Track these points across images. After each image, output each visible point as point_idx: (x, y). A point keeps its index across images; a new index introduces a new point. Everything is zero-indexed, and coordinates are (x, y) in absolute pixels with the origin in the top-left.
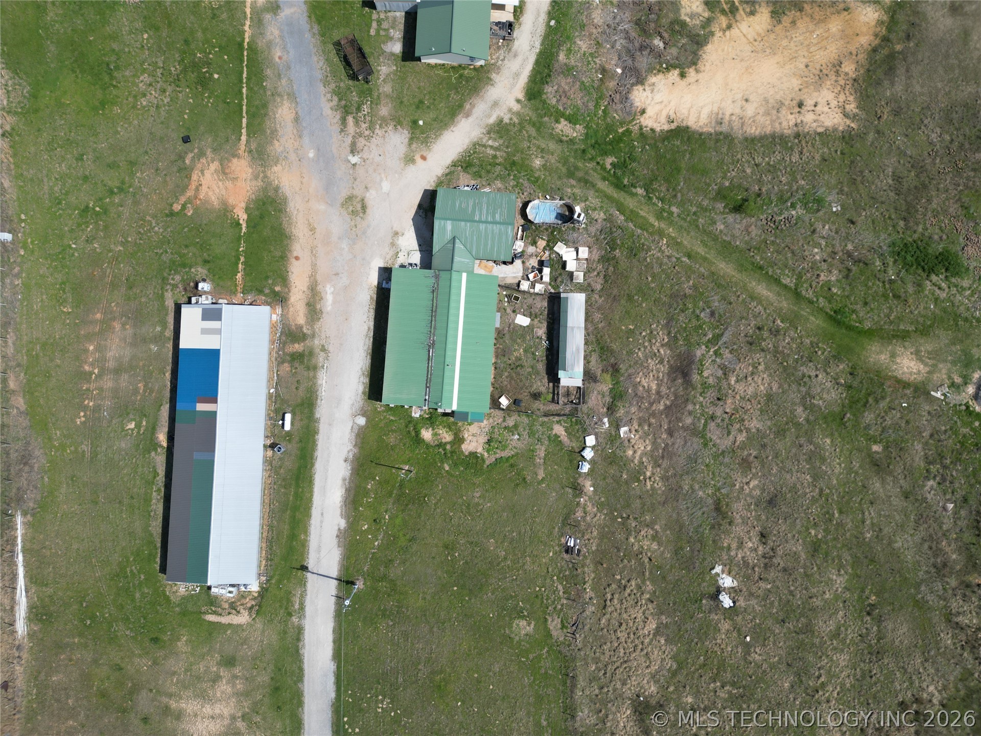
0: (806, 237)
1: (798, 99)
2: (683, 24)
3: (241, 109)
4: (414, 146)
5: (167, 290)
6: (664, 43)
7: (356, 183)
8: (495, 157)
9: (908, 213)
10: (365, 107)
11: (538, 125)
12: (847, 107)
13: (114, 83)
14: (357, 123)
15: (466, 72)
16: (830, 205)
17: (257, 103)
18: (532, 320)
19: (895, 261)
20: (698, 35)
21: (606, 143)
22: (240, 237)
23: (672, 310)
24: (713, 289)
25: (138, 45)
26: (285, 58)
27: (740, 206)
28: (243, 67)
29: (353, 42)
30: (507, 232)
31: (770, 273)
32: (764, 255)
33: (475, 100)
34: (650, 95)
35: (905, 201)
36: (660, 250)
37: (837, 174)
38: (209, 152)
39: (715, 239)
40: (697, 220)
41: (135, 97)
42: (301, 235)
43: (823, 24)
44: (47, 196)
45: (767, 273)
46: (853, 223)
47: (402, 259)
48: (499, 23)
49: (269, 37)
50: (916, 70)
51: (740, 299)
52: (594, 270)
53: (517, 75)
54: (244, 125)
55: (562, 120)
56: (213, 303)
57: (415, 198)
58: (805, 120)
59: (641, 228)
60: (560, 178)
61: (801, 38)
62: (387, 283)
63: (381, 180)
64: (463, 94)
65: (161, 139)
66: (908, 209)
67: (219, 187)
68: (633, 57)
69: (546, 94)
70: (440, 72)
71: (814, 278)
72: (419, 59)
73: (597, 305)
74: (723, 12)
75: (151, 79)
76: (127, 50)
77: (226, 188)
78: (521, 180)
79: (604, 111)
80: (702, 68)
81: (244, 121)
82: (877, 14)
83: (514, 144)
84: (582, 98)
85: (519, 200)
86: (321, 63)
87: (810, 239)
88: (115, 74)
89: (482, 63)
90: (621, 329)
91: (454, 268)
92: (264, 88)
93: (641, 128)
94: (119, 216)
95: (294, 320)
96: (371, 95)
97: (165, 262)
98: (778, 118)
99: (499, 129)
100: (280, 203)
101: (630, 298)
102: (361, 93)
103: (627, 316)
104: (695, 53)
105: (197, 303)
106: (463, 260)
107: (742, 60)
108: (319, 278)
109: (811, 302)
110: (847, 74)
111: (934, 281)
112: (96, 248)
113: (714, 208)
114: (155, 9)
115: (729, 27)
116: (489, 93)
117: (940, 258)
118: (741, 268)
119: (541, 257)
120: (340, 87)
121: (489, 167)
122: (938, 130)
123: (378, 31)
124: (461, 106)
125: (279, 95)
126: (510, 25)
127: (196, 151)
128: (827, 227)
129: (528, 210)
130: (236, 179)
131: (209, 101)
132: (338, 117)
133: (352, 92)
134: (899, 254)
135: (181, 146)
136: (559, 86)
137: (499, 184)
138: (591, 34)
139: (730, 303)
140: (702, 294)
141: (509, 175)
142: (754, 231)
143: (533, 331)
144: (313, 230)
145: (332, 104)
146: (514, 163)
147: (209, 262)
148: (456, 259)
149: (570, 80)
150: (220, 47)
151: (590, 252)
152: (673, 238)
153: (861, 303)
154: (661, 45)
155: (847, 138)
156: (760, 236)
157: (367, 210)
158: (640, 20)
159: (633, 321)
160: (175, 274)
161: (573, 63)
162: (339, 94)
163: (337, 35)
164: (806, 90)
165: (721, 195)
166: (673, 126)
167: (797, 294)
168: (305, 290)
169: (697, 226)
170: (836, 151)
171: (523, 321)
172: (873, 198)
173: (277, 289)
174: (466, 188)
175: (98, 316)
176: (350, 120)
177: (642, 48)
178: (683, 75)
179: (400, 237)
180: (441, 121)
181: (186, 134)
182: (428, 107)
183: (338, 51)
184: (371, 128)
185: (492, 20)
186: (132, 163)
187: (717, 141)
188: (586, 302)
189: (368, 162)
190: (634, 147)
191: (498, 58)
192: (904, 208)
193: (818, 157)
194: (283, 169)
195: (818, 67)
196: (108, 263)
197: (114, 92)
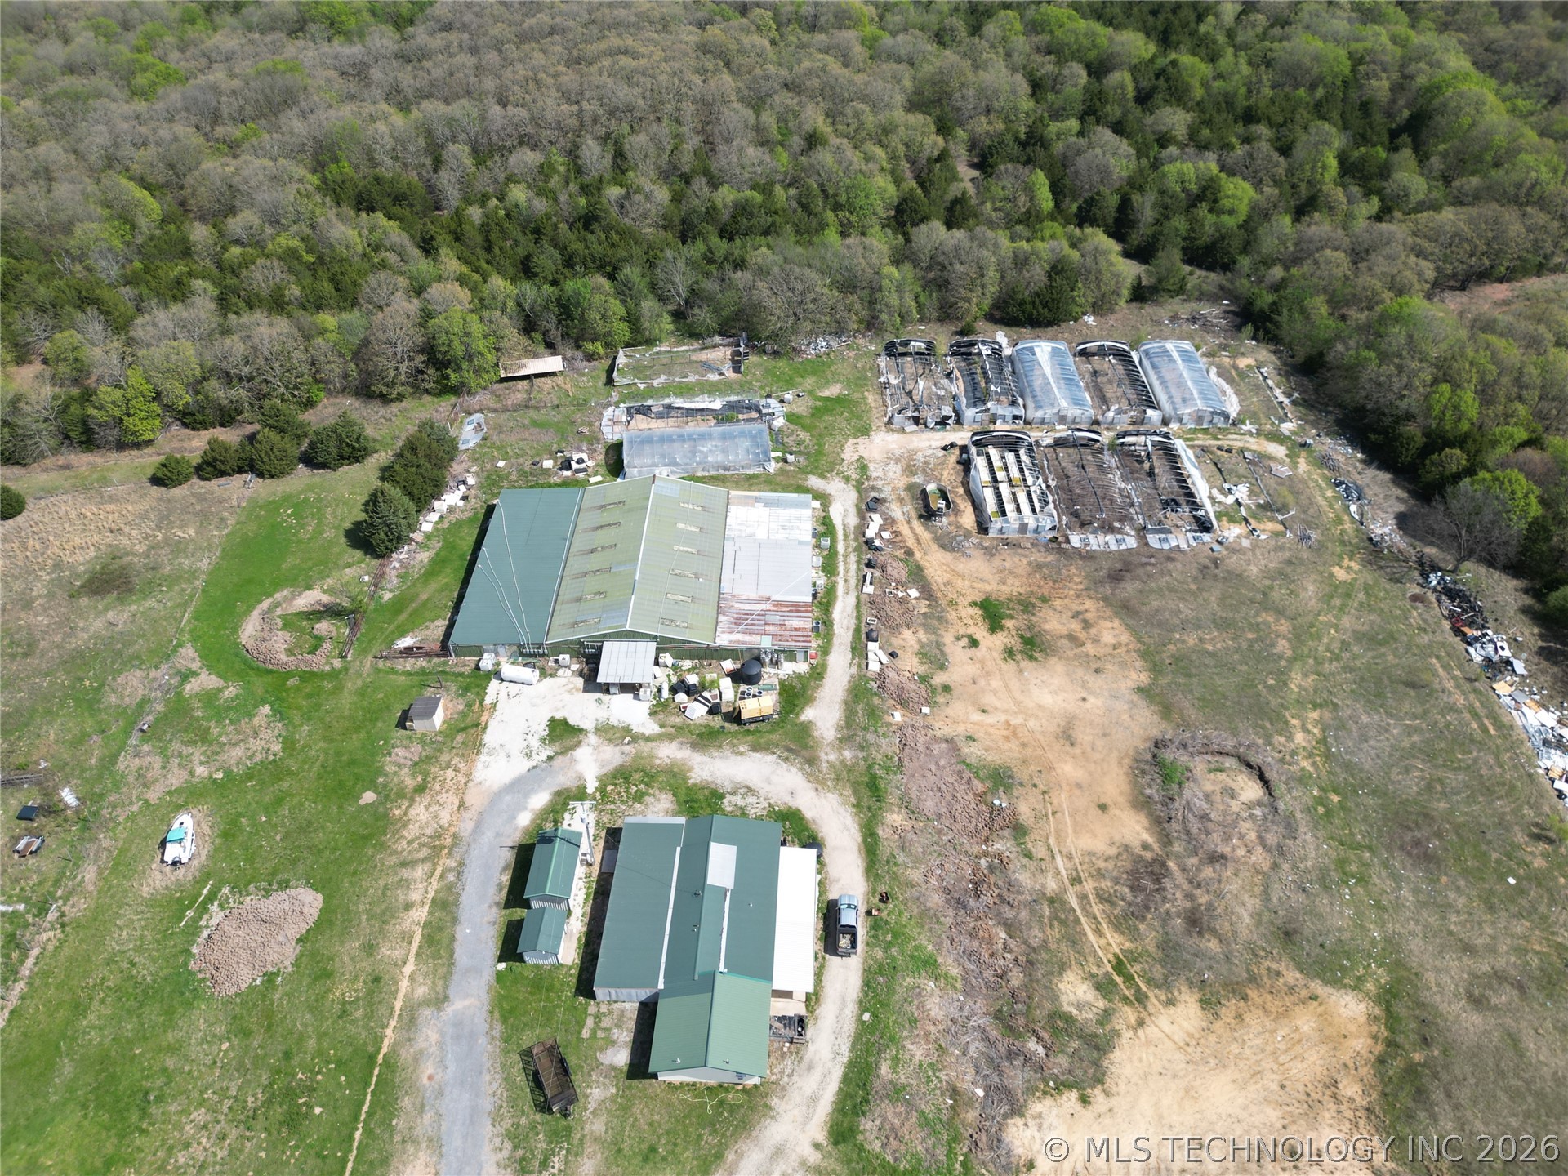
2: (1069, 1019)
3: (344, 1169)
6: (1045, 1047)
10: (556, 1159)
13: (144, 1125)
15: (730, 1095)
17: (374, 1155)
20: (1096, 1036)
25: (209, 1062)
26: (438, 1077)
28: (365, 1095)
29: (553, 1050)
33: (741, 1145)
34: (1037, 1135)
41: (170, 1149)
43: (1286, 1021)
48: (784, 1017)
49: (421, 1043)
50: (1463, 1094)
53: (813, 1100)
61: (1259, 1041)
64: (723, 1135)
68: (998, 1069)
69: (862, 1133)
70: (689, 1097)
72: (655, 1076)
74: (1125, 1000)
75: (209, 1117)
76: (187, 1068)
79: (964, 1164)
80: (1114, 1089)
82: (1363, 1006)
84: (924, 1140)
86: (495, 1085)
88: (153, 1110)
89: (757, 1080)
92: (392, 1130)
96: (568, 1137)
102: (555, 1136)
104: (1096, 1064)
107: (1175, 1076)
110: (1351, 1100)
114: (255, 1005)
115: (1141, 1023)
116: (767, 1133)
120: (518, 1125)
123: (594, 1032)
124: (719, 1156)
125: (413, 1142)
126: (801, 1021)
131: (292, 1155)
133: (537, 1134)
136: (885, 1119)
138: (927, 1034)
145: (500, 1156)
149: (900, 1109)
150: (340, 1063)
154: (1041, 1051)
158: (1000, 1011)
161: (903, 1080)
162: (516, 1137)
163: (528, 1039)
164: (1295, 1128)
177: (1011, 1055)
178: (1085, 1100)
182: (664, 1159)
183: (526, 1064)
185: (772, 1014)
191: (782, 1072)
195: (1301, 1088)
197: (138, 1142)
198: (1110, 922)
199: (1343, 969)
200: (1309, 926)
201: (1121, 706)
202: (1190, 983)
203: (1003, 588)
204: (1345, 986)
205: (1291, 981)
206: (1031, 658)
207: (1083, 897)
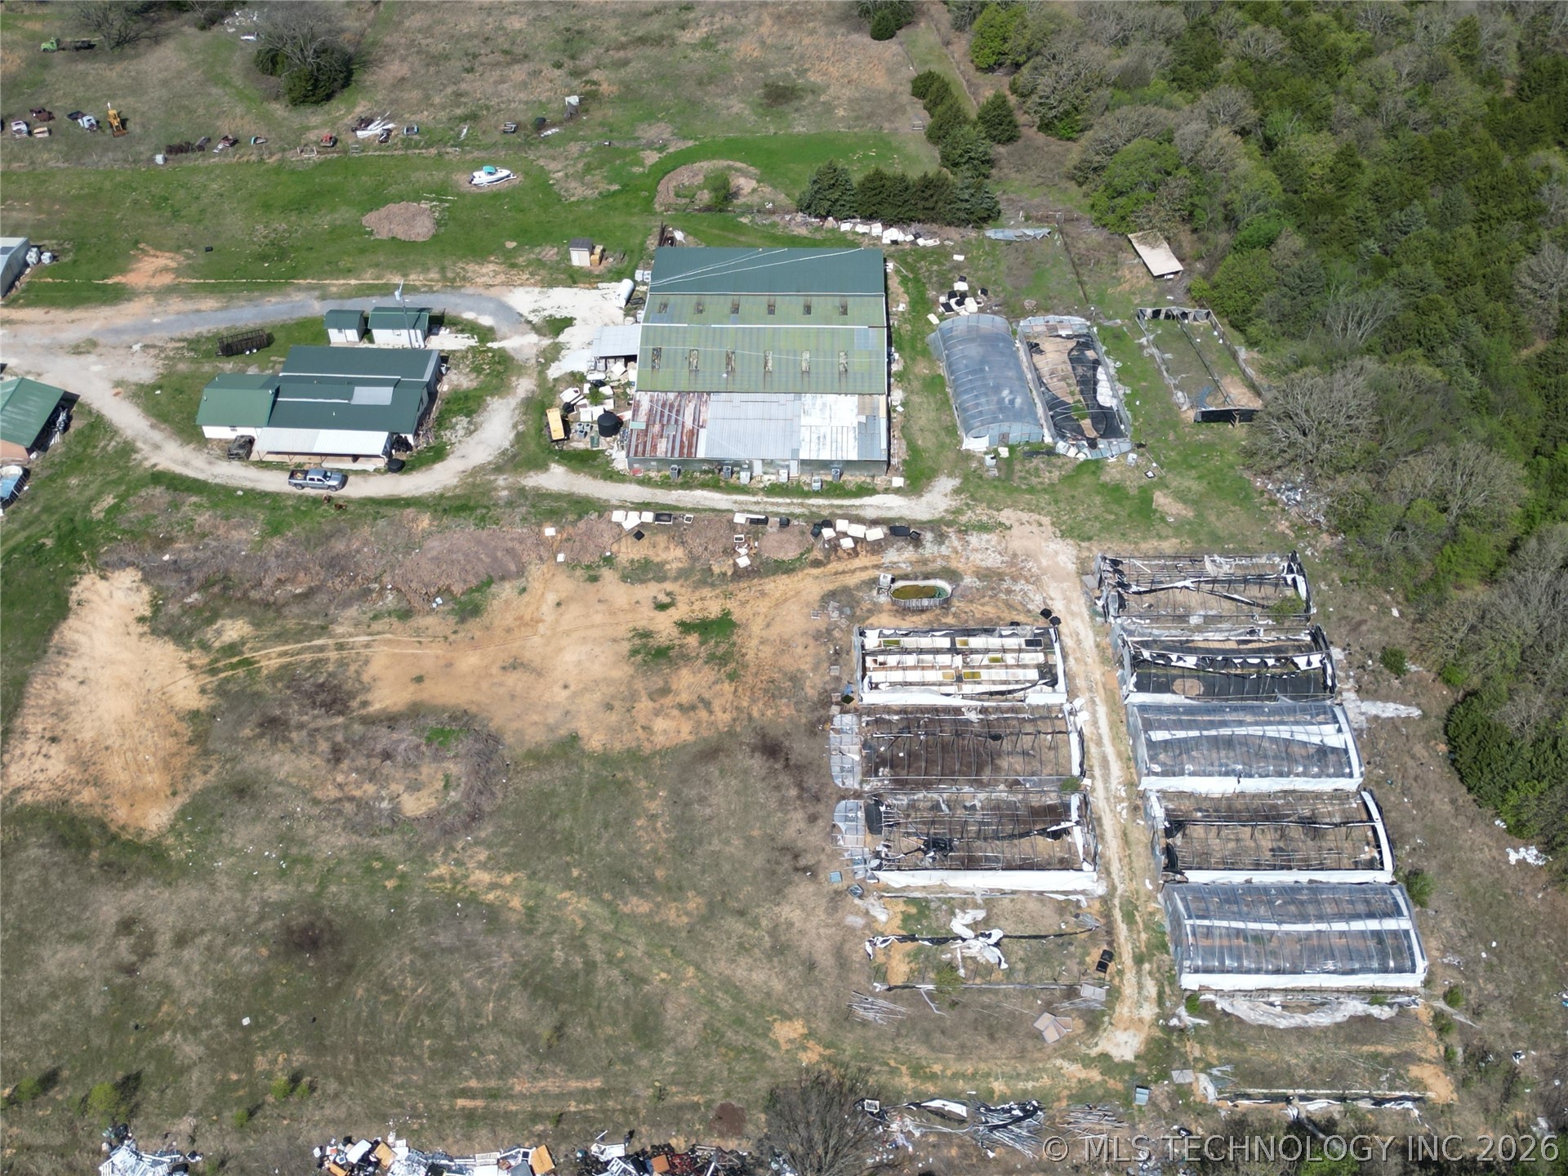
2: (211, 621)
4: (132, 387)
6: (191, 603)
8: (95, 447)
11: (118, 482)
12: (30, 793)
13: (285, 212)
14: (177, 348)
20: (191, 636)
21: (74, 540)
33: (168, 430)
34: (124, 585)
38: (189, 262)
41: (267, 222)
42: (70, 314)
43: (161, 766)
49: (294, 294)
55: (116, 502)
58: (30, 743)
60: (47, 500)
61: (150, 742)
63: (105, 365)
64: (179, 423)
65: (216, 236)
67: (149, 268)
68: (180, 570)
69: (153, 488)
74: (215, 661)
75: (281, 230)
76: (317, 217)
77: (146, 272)
79: (114, 539)
80: (144, 640)
82: (154, 828)
84: (137, 517)
93: (82, 575)
96: (204, 357)
99: (127, 451)
102: (208, 351)
104: (167, 632)
107: (141, 680)
108: (16, 325)
115: (191, 667)
116: (172, 443)
120: (221, 337)
121: (84, 442)
124: (166, 421)
130: (153, 277)
131: (242, 261)
132: (189, 337)
133: (212, 345)
135: (203, 247)
136: (157, 497)
137: (60, 449)
138: (218, 527)
141: (68, 458)
145: (205, 332)
146: (80, 462)
149: (163, 506)
154: (189, 600)
161: (184, 509)
162: (213, 337)
163: (280, 333)
164: (73, 747)
166: (72, 604)
176: (182, 344)
177: (190, 579)
178: (141, 620)
180: (153, 407)
190: (56, 565)
191: (211, 448)
194: (148, 304)
195: (101, 760)
198: (290, 664)
199: (193, 824)
200: (244, 810)
201: (552, 717)
202: (214, 708)
203: (754, 642)
204: (177, 820)
205: (194, 781)
206: (634, 652)
207: (322, 649)
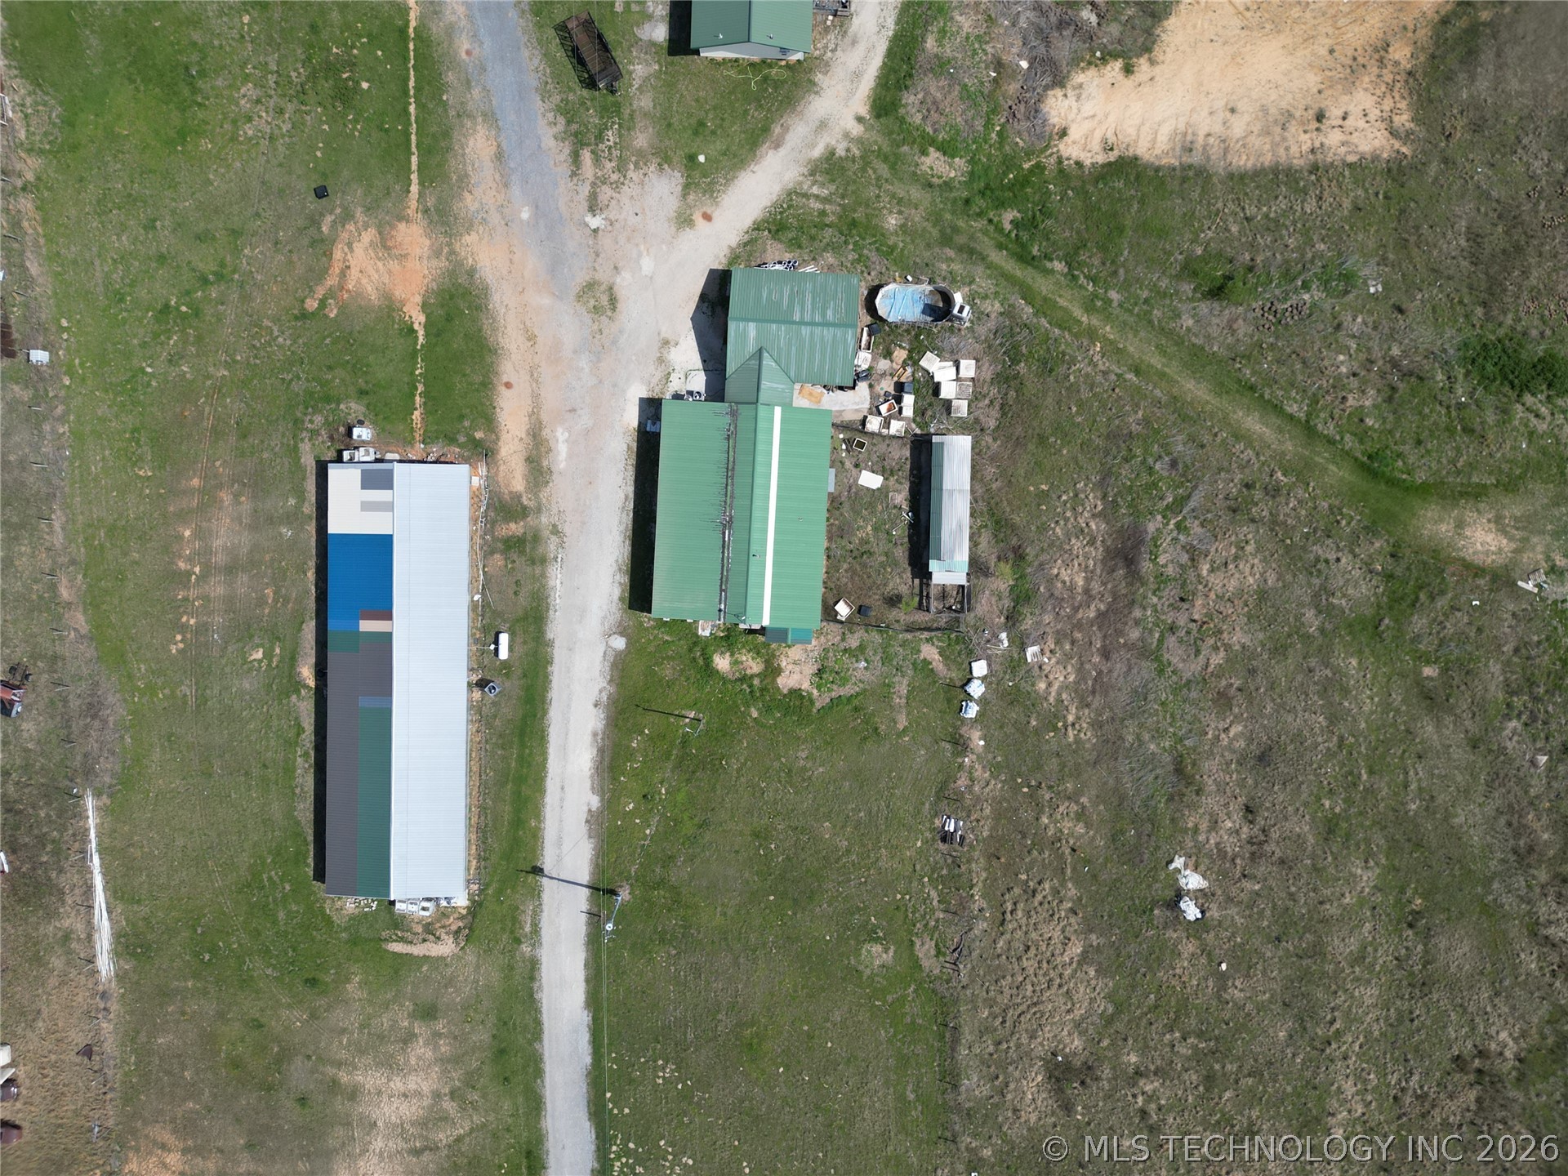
0: (1325, 337)
1: (1316, 107)
3: (409, 141)
4: (692, 197)
5: (302, 440)
6: (1098, 16)
7: (600, 260)
8: (823, 213)
9: (1491, 295)
10: (610, 133)
11: (892, 159)
12: (1396, 119)
13: (199, 100)
14: (597, 160)
15: (774, 71)
16: (1365, 283)
17: (434, 129)
18: (886, 479)
19: (1467, 374)
21: (1002, 187)
22: (415, 351)
23: (1109, 458)
24: (1174, 424)
25: (235, 34)
26: (476, 52)
27: (1221, 288)
28: (408, 69)
29: (588, 24)
30: (846, 340)
31: (1267, 397)
32: (1257, 367)
33: (788, 119)
34: (1074, 105)
35: (1487, 274)
36: (1091, 362)
37: (1377, 231)
38: (359, 213)
39: (1179, 342)
40: (1150, 312)
41: (234, 122)
42: (513, 347)
44: (100, 289)
45: (1262, 396)
46: (1401, 311)
47: (676, 385)
49: (449, 17)
50: (1512, 53)
51: (1219, 439)
52: (984, 396)
53: (857, 75)
54: (414, 167)
55: (932, 150)
56: (377, 461)
57: (696, 284)
58: (1327, 142)
59: (1060, 327)
60: (928, 246)
61: (1323, 3)
62: (654, 424)
63: (640, 255)
64: (769, 110)
65: (281, 192)
66: (1490, 288)
67: (377, 271)
68: (1046, 40)
69: (905, 106)
70: (732, 73)
71: (1337, 403)
72: (697, 52)
73: (989, 453)
75: (259, 92)
76: (216, 43)
77: (390, 272)
78: (865, 252)
79: (1000, 134)
80: (1161, 58)
81: (414, 159)
83: (853, 192)
84: (964, 112)
85: (863, 284)
86: (536, 61)
87: (1331, 339)
88: (200, 84)
89: (800, 56)
90: (1028, 491)
91: (761, 400)
92: (445, 104)
93: (1060, 161)
94: (219, 320)
95: (507, 486)
96: (619, 113)
97: (298, 395)
98: (1284, 139)
99: (829, 167)
100: (476, 296)
101: (1042, 440)
102: (603, 111)
103: (1037, 470)
104: (1149, 33)
105: (351, 460)
106: (775, 386)
107: (1225, 43)
108: (544, 417)
109: (1331, 441)
110: (1397, 63)
111: (1528, 404)
112: (185, 373)
113: (1177, 292)
116: (812, 107)
117: (1539, 367)
118: (1220, 389)
119: (899, 377)
120: (567, 101)
121: (813, 231)
122: (1545, 155)
123: (627, 5)
124: (766, 130)
125: (469, 116)
127: (338, 211)
128: (1359, 320)
129: (877, 301)
130: (405, 256)
131: (355, 128)
132: (567, 151)
133: (588, 110)
134: (1473, 361)
135: (313, 205)
136: (927, 93)
137: (829, 257)
138: (977, 3)
139: (1203, 446)
140: (1157, 431)
141: (846, 242)
142: (1242, 328)
143: (887, 496)
144: (531, 338)
145: (555, 130)
146: (854, 224)
147: (367, 393)
148: (765, 384)
149: (943, 82)
150: (369, 36)
151: (978, 368)
152: (1112, 343)
153: (1411, 441)
154: (1094, 19)
155: (1395, 172)
156: (1252, 336)
157: (618, 306)
159: (1047, 478)
160: (314, 413)
161: (948, 53)
162: (568, 112)
163: (561, 13)
164: (1330, 92)
165: (1189, 270)
166: (1112, 157)
167: (1309, 430)
168: (524, 436)
169: (1150, 322)
170: (1377, 194)
171: (871, 480)
172: (1434, 270)
173: (479, 435)
174: (778, 267)
175: (195, 482)
176: (586, 156)
177: (1062, 25)
178: (1128, 70)
179: (673, 349)
180: (735, 156)
181: (320, 183)
182: (713, 133)
183: (563, 40)
184: (621, 168)
186: (235, 233)
187: (1184, 180)
188: (973, 448)
189: (617, 225)
190: (1048, 193)
191: (826, 47)
192: (1484, 286)
193: (1347, 204)
194: (481, 239)
195: (1350, 53)
196: (207, 397)
197: (200, 115)
